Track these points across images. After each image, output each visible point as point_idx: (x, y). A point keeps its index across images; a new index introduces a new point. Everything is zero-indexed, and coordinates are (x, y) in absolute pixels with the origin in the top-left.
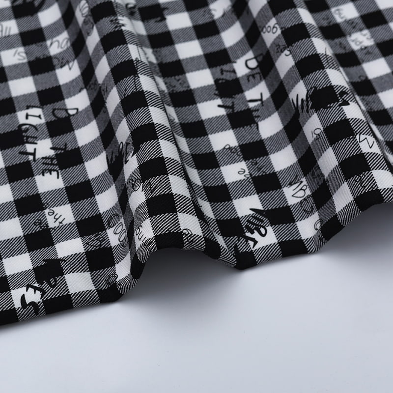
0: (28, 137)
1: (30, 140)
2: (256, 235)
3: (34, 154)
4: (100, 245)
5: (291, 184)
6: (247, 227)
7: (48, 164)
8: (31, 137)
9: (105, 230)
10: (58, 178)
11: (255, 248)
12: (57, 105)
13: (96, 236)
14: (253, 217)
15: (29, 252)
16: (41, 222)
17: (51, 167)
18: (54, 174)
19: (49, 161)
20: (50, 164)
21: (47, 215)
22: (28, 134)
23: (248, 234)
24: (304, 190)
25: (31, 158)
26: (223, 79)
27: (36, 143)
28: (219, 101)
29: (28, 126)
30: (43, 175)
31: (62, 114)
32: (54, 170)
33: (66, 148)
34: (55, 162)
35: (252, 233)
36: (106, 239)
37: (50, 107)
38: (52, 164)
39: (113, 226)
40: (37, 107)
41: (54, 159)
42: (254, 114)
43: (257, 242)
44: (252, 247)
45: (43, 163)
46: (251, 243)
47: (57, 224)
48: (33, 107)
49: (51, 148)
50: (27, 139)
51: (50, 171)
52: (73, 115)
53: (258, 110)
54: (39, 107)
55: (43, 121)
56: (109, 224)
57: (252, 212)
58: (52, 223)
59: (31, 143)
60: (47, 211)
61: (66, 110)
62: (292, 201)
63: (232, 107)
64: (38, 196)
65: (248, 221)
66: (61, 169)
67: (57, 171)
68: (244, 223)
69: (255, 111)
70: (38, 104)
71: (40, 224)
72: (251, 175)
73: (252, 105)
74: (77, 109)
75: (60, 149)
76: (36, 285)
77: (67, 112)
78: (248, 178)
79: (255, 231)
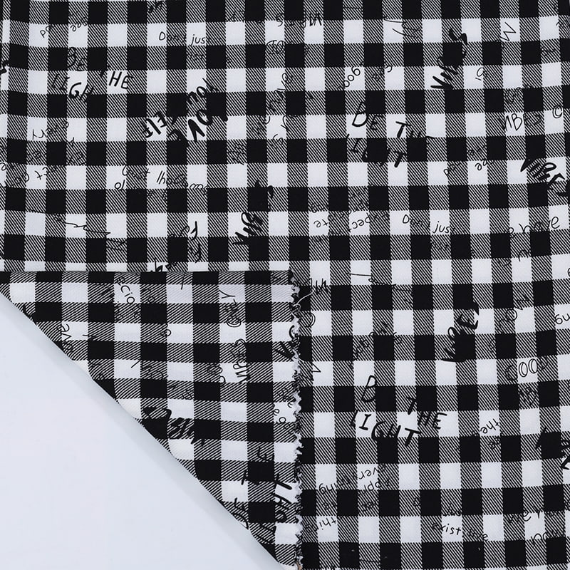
0: (390, 433)
1: (394, 432)
2: (552, 174)
3: (412, 432)
4: (535, 392)
5: (504, 128)
6: (539, 179)
7: (427, 421)
8: (391, 429)
9: (517, 384)
10: (446, 415)
11: (565, 177)
12: (358, 395)
13: (523, 394)
14: (531, 171)
15: (522, 461)
16: (492, 443)
17: (432, 419)
18: (440, 417)
19: (424, 419)
20: (428, 419)
21: (486, 435)
22: (386, 432)
23: (549, 180)
24: (517, 117)
25: (415, 435)
26: (364, 153)
27: (400, 427)
28: (391, 165)
29: (376, 430)
30: (439, 428)
31: (371, 393)
32: (436, 416)
33: (413, 399)
34: (426, 413)
35: (549, 176)
36: (528, 386)
37: (358, 403)
38: (428, 417)
39: (517, 376)
40: (355, 416)
41: (422, 414)
42: (415, 136)
43: (560, 174)
44: (563, 180)
45: (425, 425)
46: (559, 179)
47: (498, 428)
48: (353, 419)
49: (409, 414)
50: (392, 434)
51: (436, 420)
52: (376, 382)
53: (413, 132)
54: (356, 414)
55: (374, 414)
56: (512, 380)
57: (525, 171)
58: (496, 432)
59: (398, 432)
60: (481, 434)
61: (367, 387)
62: (522, 132)
63: (401, 155)
64: (462, 439)
65: (534, 176)
66: (436, 410)
67: (438, 414)
68: (536, 180)
69: (412, 134)
70: (351, 414)
71: (494, 443)
72: (484, 160)
73: (404, 135)
74: (371, 376)
75: (412, 405)
76: (563, 459)
77: (370, 387)
78: (487, 163)
79: (548, 173)
